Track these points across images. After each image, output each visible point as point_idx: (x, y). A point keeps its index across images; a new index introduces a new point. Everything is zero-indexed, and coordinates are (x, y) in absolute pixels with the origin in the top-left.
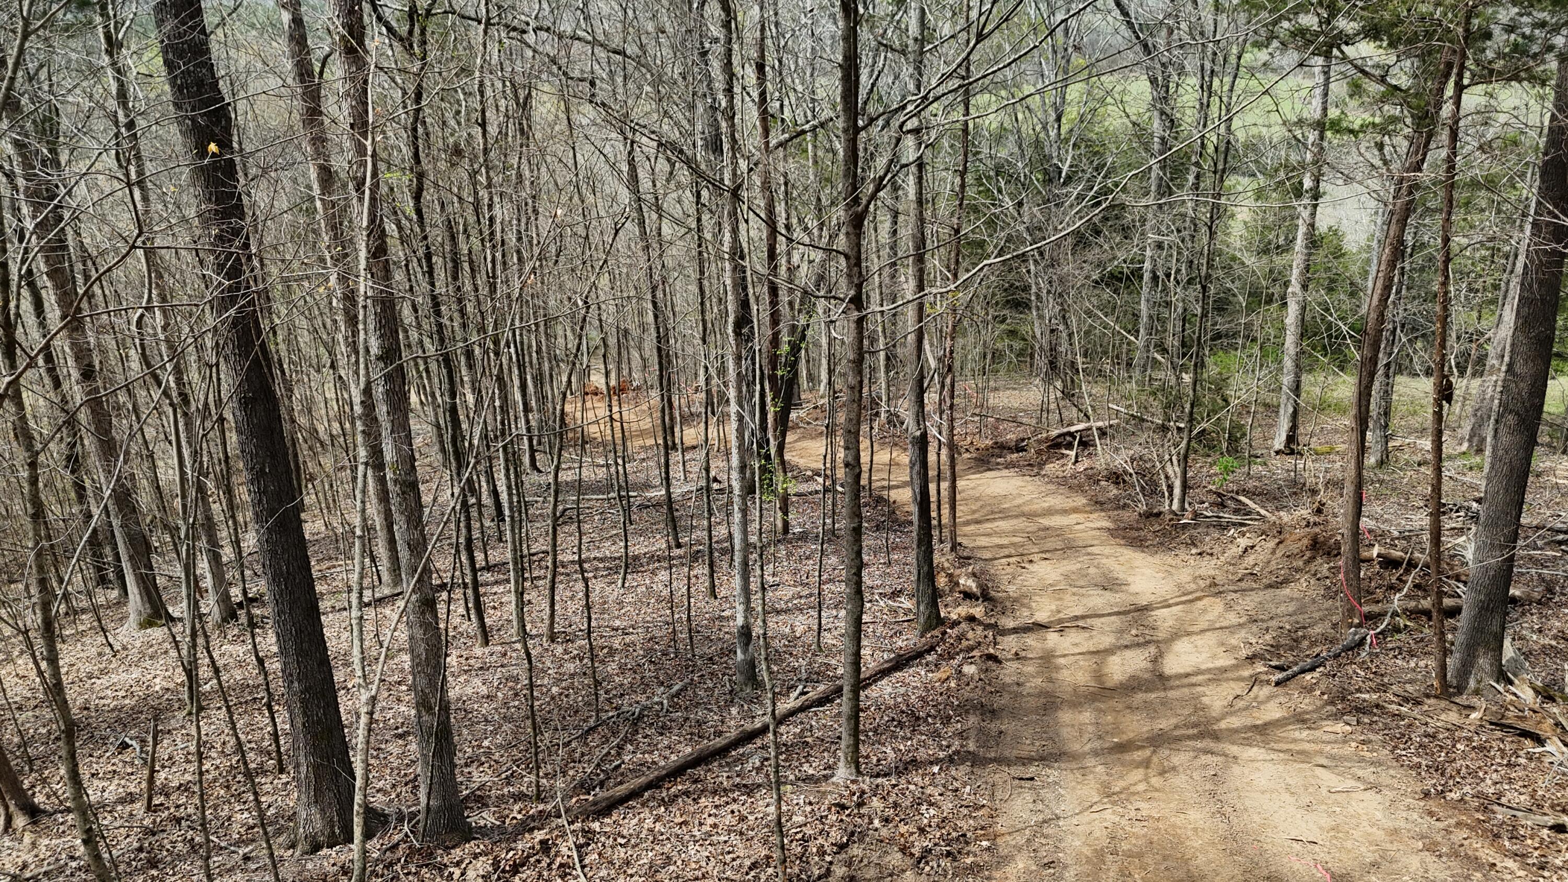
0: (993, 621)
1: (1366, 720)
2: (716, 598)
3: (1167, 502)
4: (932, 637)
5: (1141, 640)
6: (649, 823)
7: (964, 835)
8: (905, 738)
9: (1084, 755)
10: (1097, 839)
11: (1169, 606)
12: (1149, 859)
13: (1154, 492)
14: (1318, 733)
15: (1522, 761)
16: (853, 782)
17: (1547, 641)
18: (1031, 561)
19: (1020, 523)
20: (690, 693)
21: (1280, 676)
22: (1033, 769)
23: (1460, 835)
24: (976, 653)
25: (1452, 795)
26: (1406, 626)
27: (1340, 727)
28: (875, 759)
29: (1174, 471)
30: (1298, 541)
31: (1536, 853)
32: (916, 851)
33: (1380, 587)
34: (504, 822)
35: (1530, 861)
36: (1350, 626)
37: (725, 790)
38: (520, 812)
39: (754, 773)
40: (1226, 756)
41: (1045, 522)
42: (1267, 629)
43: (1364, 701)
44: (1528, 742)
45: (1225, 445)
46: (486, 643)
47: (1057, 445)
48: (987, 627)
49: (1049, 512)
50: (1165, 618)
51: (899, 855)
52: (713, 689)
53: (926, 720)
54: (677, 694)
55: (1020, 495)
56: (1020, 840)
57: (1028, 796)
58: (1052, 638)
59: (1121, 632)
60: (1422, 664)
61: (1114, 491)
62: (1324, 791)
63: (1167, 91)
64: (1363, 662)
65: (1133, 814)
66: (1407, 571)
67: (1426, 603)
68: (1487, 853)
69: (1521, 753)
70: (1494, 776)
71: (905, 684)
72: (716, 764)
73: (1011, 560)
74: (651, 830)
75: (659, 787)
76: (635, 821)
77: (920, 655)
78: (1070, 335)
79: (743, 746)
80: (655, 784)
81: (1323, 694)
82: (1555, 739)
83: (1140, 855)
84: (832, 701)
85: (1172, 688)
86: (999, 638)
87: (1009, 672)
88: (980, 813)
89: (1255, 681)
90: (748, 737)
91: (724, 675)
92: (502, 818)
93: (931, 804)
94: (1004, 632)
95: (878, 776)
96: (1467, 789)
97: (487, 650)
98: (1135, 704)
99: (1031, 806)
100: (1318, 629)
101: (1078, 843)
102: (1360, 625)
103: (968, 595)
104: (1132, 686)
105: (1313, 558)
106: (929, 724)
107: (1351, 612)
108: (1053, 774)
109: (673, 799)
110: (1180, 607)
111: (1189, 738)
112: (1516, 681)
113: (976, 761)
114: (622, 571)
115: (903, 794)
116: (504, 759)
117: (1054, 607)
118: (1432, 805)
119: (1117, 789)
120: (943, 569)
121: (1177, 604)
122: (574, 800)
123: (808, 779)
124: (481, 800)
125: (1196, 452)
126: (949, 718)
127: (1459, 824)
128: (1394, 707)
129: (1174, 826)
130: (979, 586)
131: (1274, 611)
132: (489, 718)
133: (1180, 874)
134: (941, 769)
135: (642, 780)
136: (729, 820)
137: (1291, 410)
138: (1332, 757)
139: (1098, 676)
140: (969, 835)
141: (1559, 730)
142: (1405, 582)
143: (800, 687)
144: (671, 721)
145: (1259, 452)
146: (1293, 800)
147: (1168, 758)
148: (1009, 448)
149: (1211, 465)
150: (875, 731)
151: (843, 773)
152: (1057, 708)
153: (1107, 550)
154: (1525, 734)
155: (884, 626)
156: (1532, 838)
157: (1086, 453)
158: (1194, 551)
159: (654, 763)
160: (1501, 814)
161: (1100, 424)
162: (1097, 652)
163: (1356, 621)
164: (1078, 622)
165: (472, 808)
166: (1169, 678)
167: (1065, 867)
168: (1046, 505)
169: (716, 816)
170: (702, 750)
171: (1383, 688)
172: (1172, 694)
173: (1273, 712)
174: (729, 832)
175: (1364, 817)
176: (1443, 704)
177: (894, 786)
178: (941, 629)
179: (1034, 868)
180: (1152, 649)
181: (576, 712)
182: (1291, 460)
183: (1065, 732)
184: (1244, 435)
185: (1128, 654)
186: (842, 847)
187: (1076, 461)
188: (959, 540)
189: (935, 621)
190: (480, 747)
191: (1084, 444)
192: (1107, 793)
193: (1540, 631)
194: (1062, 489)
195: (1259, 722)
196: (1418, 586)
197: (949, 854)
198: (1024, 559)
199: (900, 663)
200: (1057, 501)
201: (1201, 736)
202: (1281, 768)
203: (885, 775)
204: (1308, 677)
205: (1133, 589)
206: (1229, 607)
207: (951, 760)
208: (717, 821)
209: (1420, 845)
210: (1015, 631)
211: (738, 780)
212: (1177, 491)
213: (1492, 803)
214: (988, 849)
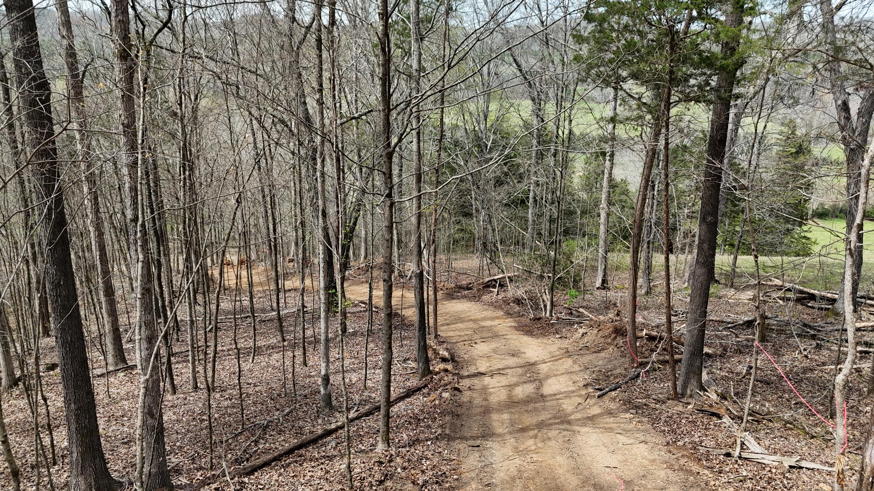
0: (457, 372)
1: (640, 412)
2: (306, 366)
3: (544, 313)
4: (426, 380)
5: (532, 379)
6: (275, 477)
7: (444, 473)
8: (413, 430)
9: (504, 434)
10: (512, 472)
11: (546, 363)
12: (537, 480)
13: (537, 309)
14: (618, 419)
15: (712, 427)
16: (386, 451)
17: (723, 374)
18: (476, 343)
19: (471, 325)
20: (295, 414)
21: (599, 393)
22: (479, 441)
23: (683, 461)
24: (449, 387)
25: (680, 443)
26: (659, 368)
27: (628, 415)
28: (397, 440)
29: (547, 297)
30: (608, 329)
31: (717, 466)
32: (420, 482)
33: (647, 350)
34: (192, 482)
35: (715, 470)
36: (633, 367)
37: (317, 459)
38: (201, 476)
39: (332, 450)
40: (574, 431)
41: (483, 324)
42: (594, 372)
43: (639, 403)
44: (714, 418)
45: (572, 285)
46: (175, 393)
47: (488, 286)
48: (454, 374)
49: (484, 319)
50: (544, 368)
51: (411, 485)
52: (307, 411)
53: (423, 420)
54: (287, 415)
55: (470, 311)
56: (473, 475)
57: (477, 455)
58: (487, 380)
59: (522, 375)
60: (666, 385)
61: (517, 308)
62: (621, 445)
63: (540, 106)
64: (639, 385)
65: (529, 460)
66: (659, 342)
67: (667, 357)
68: (695, 467)
69: (711, 423)
70: (699, 434)
71: (411, 404)
72: (311, 447)
73: (466, 343)
74: (277, 481)
75: (280, 460)
76: (268, 476)
77: (419, 389)
78: (494, 230)
79: (326, 438)
80: (277, 459)
81: (620, 400)
82: (727, 416)
83: (533, 479)
84: (373, 414)
85: (547, 401)
86: (460, 380)
87: (466, 397)
88: (453, 463)
89: (588, 396)
90: (328, 433)
91: (313, 404)
92: (191, 480)
93: (427, 459)
94: (462, 377)
95: (399, 447)
96: (686, 440)
97: (175, 397)
98: (529, 409)
99: (478, 459)
100: (618, 371)
101: (502, 475)
102: (637, 367)
103: (444, 360)
104: (528, 400)
105: (615, 338)
106: (425, 422)
107: (633, 361)
108: (489, 444)
109: (288, 465)
110: (551, 363)
111: (556, 424)
112: (709, 390)
113: (450, 438)
114: (252, 355)
115: (413, 455)
116: (190, 451)
117: (488, 365)
118: (671, 448)
119: (521, 449)
120: (431, 347)
121: (549, 362)
122: (232, 468)
123: (362, 451)
124: (178, 471)
125: (557, 288)
126: (436, 418)
127: (683, 456)
128: (653, 405)
129: (549, 465)
130: (450, 354)
131: (597, 363)
132: (179, 431)
133: (553, 485)
134: (432, 443)
135: (270, 457)
136: (320, 473)
137: (603, 267)
138: (624, 430)
139: (510, 397)
140: (447, 473)
141: (728, 412)
142: (658, 347)
143: (356, 408)
144: (284, 427)
145: (589, 288)
146: (606, 449)
147: (546, 434)
148: (463, 288)
149: (565, 295)
150: (397, 427)
151: (380, 447)
152: (490, 413)
153: (515, 337)
154: (714, 414)
155: (400, 376)
156: (716, 460)
157: (503, 290)
158: (558, 336)
159: (276, 448)
160: (702, 450)
161: (509, 275)
162: (510, 386)
163: (635, 365)
164: (500, 372)
165: (173, 476)
166: (546, 397)
167: (496, 486)
168: (483, 316)
169: (312, 471)
170: (303, 441)
171: (648, 396)
172: (548, 404)
173: (596, 410)
174: (320, 479)
175: (639, 455)
176: (676, 402)
177: (408, 451)
178: (430, 376)
179: (480, 487)
180: (537, 382)
181: (230, 426)
182: (604, 292)
183: (495, 424)
184: (581, 279)
185: (526, 386)
186: (381, 482)
187: (498, 294)
188: (438, 333)
189: (427, 371)
190: (175, 445)
191: (501, 286)
192: (516, 450)
193: (721, 369)
194: (491, 308)
195: (590, 415)
196: (664, 349)
197: (437, 482)
198: (472, 342)
199: (410, 393)
200: (489, 313)
201: (562, 423)
202: (600, 435)
203: (403, 447)
204: (613, 393)
205: (527, 355)
206: (575, 362)
207: (437, 438)
208: (313, 474)
209: (665, 466)
210: (468, 376)
211: (324, 454)
212: (548, 307)
213: (698, 445)
214: (457, 479)
